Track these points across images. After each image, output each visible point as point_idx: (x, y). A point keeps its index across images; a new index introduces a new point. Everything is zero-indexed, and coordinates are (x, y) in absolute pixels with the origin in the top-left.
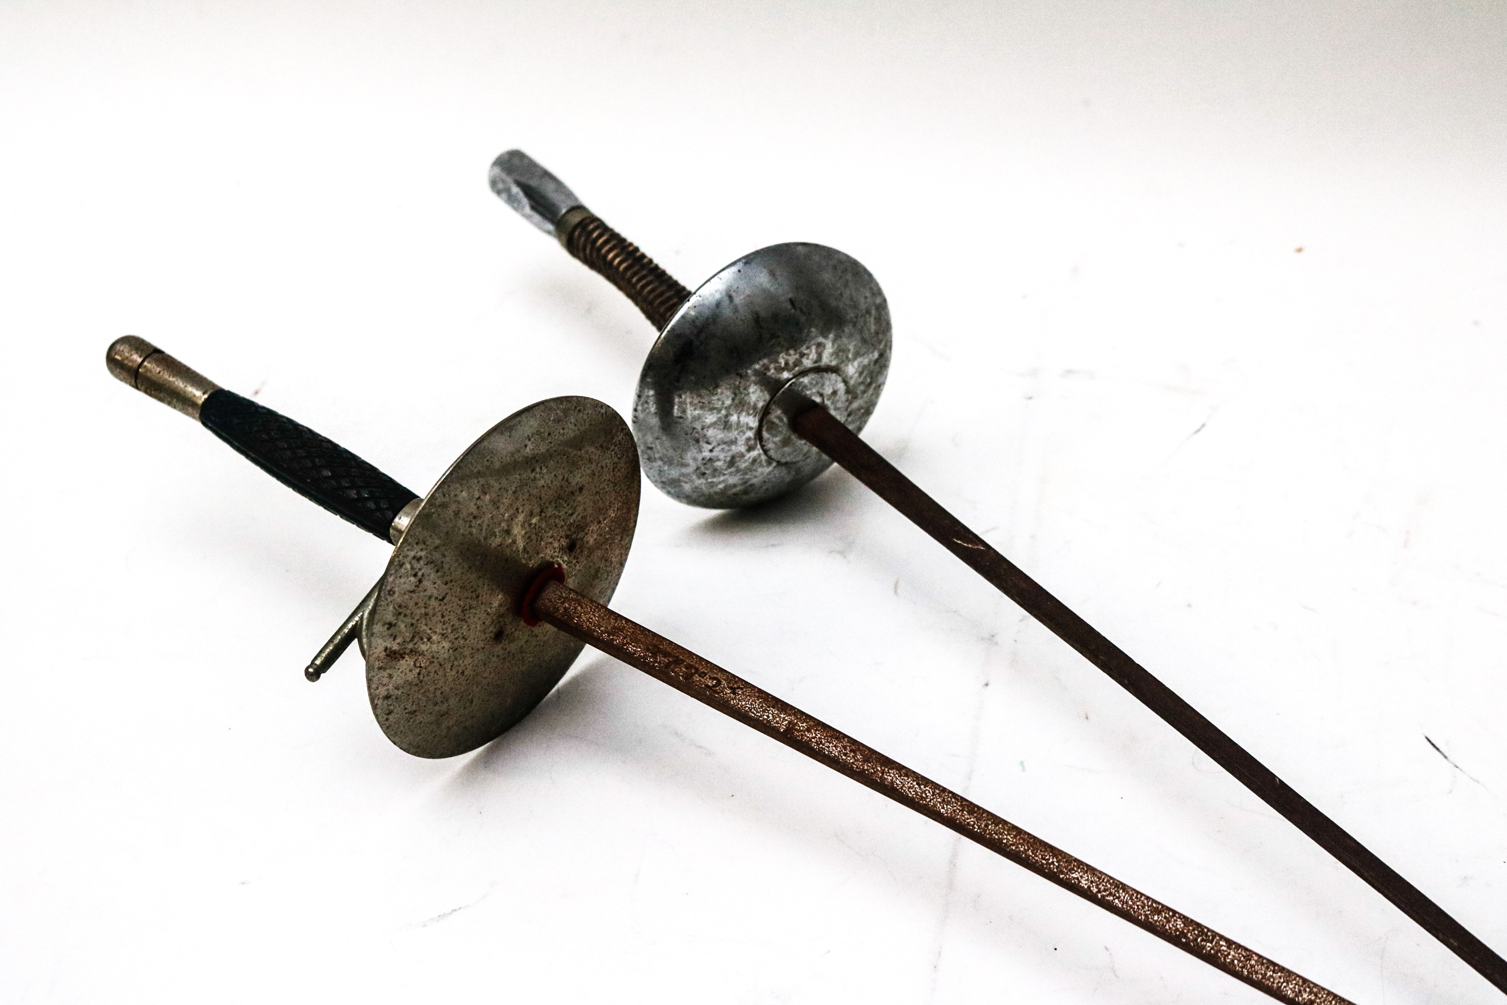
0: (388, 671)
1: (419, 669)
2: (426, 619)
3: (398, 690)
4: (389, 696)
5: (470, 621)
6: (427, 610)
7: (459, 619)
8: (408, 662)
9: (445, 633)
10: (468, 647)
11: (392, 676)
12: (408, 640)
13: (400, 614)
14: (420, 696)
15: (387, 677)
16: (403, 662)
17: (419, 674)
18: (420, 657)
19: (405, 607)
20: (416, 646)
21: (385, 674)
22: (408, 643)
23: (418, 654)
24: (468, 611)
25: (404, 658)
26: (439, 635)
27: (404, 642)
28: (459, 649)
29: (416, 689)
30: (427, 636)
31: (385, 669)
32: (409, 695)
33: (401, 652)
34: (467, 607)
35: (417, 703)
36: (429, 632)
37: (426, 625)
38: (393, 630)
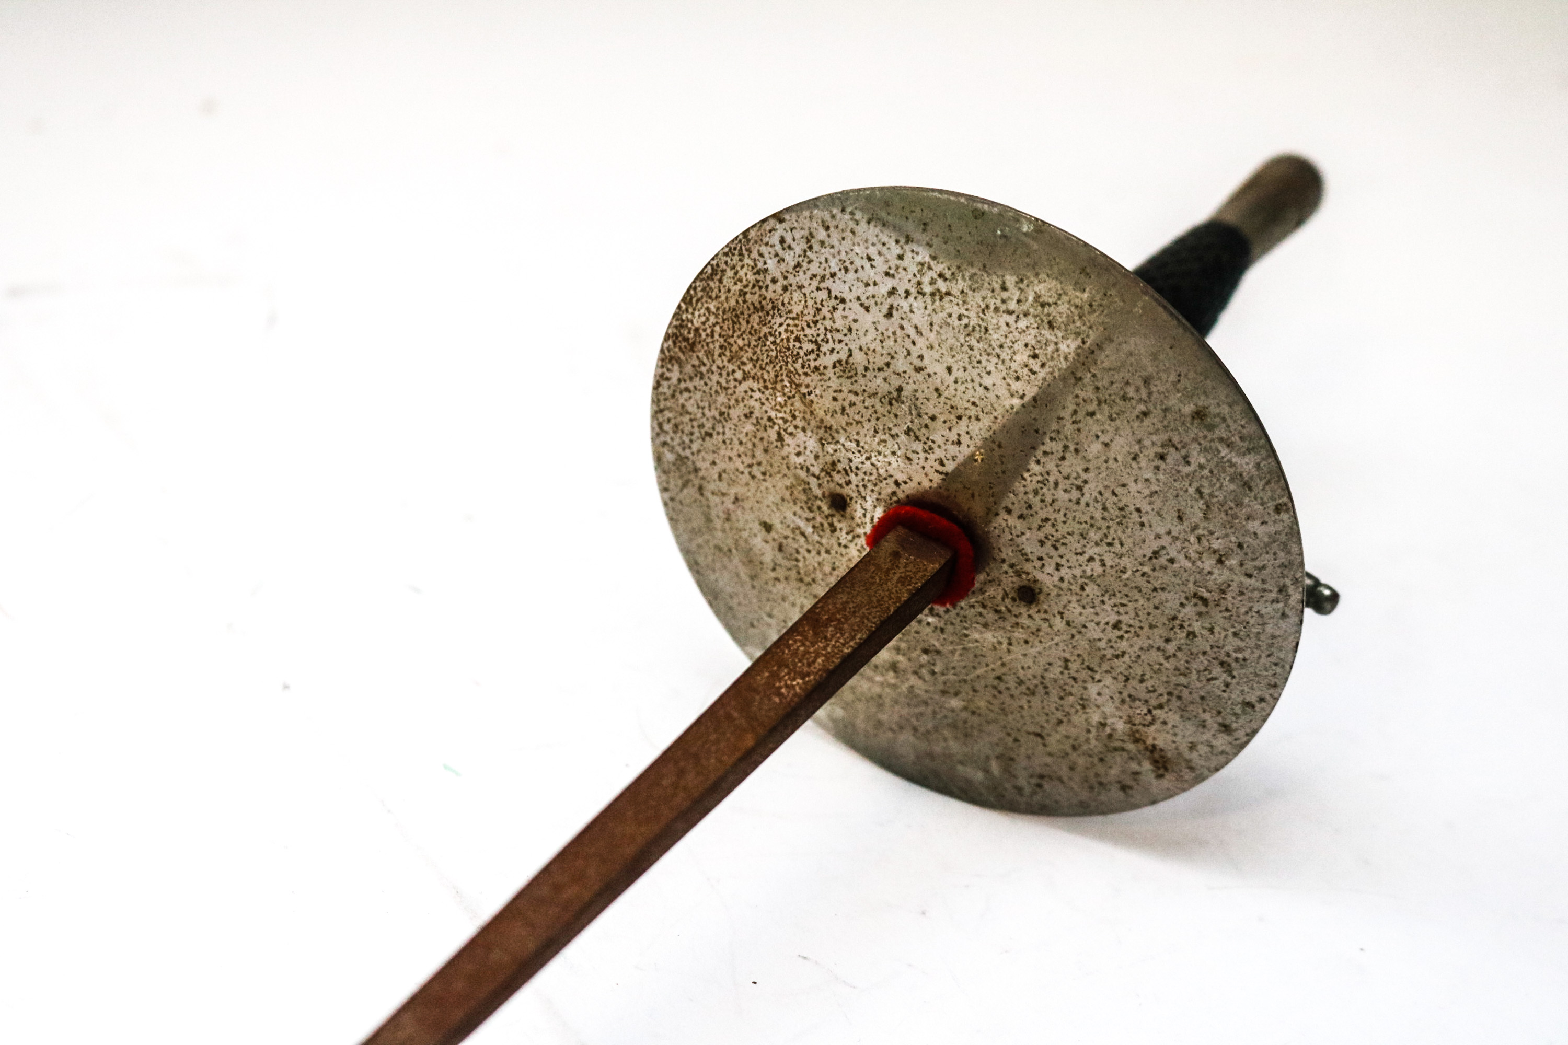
0: (1187, 754)
1: (1154, 712)
2: (1080, 745)
3: (1204, 721)
4: (1223, 729)
5: (1038, 670)
6: (1069, 750)
7: (1047, 693)
8: (1154, 735)
9: (1080, 704)
10: (1074, 647)
11: (1190, 745)
12: (1125, 754)
13: (1101, 784)
14: (1194, 676)
15: (1197, 751)
16: (1160, 743)
17: (1161, 707)
18: (1137, 722)
19: (1087, 781)
20: (1126, 738)
21: (1194, 755)
22: (1128, 752)
23: (1134, 728)
24: (1028, 683)
25: (1154, 746)
26: (1087, 713)
27: (1131, 758)
28: (1086, 663)
29: (1185, 693)
30: (1101, 730)
31: (1188, 761)
32: (1202, 698)
33: (1148, 753)
34: (1023, 688)
35: (1206, 673)
36: (1093, 730)
37: (1087, 740)
38: (1129, 782)
